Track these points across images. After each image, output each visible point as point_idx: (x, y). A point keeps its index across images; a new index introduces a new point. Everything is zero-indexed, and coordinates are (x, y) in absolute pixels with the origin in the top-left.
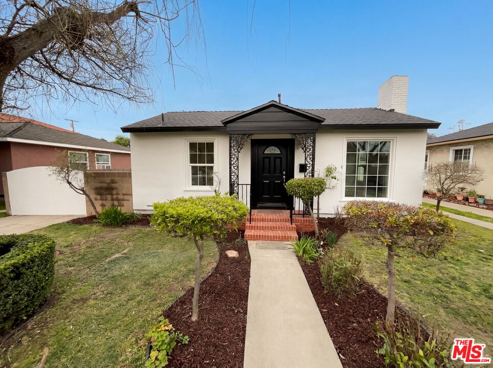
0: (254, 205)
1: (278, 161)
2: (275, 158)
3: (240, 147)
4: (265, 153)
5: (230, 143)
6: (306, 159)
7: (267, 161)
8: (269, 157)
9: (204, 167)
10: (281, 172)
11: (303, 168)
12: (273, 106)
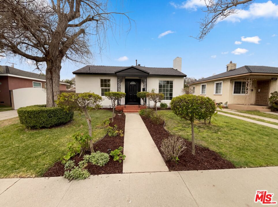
0: (126, 103)
1: (135, 87)
2: (134, 86)
3: (121, 81)
4: (130, 84)
5: (118, 80)
6: (144, 86)
7: (131, 87)
8: (132, 85)
9: (107, 89)
10: (136, 91)
11: (144, 90)
12: (132, 67)
